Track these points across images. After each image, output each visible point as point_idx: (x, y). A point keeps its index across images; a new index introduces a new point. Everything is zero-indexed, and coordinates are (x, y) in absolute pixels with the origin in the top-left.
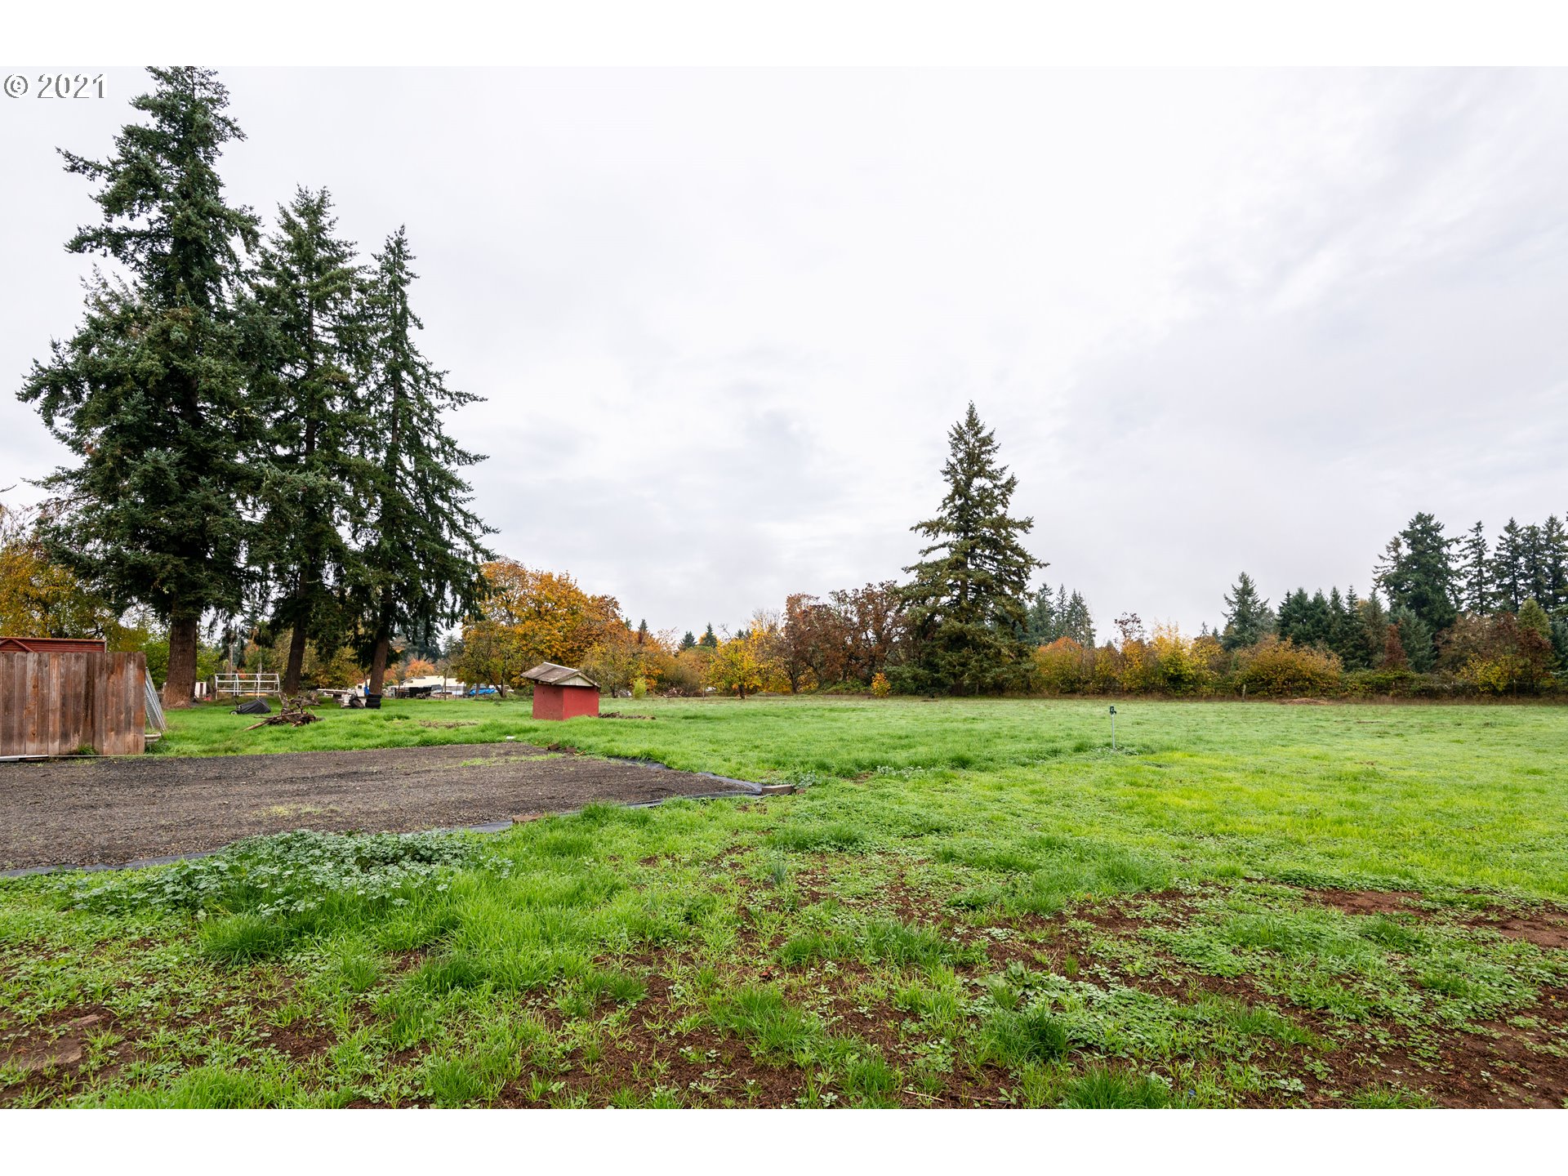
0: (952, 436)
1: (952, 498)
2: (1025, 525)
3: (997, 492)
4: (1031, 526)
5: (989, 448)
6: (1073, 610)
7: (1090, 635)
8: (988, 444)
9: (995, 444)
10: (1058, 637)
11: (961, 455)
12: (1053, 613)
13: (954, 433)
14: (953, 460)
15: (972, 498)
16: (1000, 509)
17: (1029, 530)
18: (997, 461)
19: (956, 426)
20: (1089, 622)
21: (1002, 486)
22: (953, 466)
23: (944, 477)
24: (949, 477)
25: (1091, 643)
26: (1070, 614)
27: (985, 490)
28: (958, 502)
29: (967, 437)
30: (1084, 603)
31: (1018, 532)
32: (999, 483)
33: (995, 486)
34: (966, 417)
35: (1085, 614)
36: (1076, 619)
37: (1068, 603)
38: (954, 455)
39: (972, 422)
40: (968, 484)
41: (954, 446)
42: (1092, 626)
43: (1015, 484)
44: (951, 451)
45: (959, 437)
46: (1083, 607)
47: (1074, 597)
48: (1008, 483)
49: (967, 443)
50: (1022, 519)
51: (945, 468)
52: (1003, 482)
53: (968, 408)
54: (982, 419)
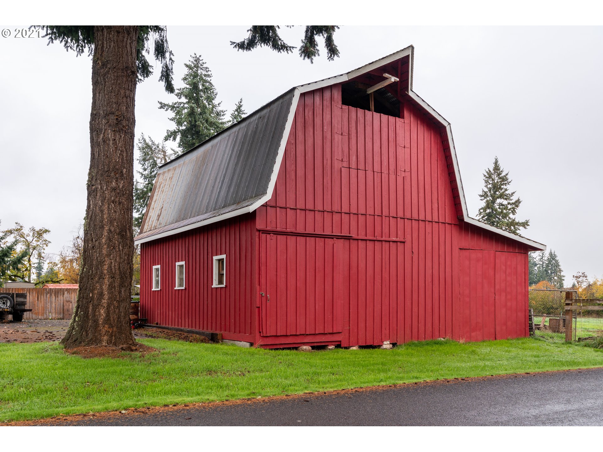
0: (485, 176)
1: (485, 209)
2: (525, 224)
3: (509, 207)
4: (528, 225)
5: (506, 182)
6: (550, 263)
7: (561, 279)
8: (506, 180)
9: (509, 180)
10: (539, 281)
11: (490, 186)
12: (536, 265)
13: (486, 174)
14: (486, 190)
15: (496, 210)
16: (511, 216)
17: (527, 227)
18: (510, 189)
19: (487, 170)
20: (560, 271)
21: (513, 204)
22: (486, 193)
23: (480, 198)
24: (483, 198)
25: (561, 286)
26: (547, 265)
27: (502, 205)
28: (488, 211)
29: (493, 177)
30: (557, 259)
31: (521, 228)
32: (511, 202)
33: (509, 204)
34: (493, 165)
35: (557, 265)
36: (551, 269)
37: (546, 258)
38: (486, 186)
39: (497, 168)
40: (493, 202)
41: (486, 182)
42: (562, 274)
43: (520, 202)
44: (485, 184)
45: (489, 175)
46: (557, 261)
47: (551, 254)
48: (516, 202)
49: (493, 180)
50: (523, 221)
51: (481, 193)
52: (513, 201)
53: (494, 161)
54: (502, 166)
